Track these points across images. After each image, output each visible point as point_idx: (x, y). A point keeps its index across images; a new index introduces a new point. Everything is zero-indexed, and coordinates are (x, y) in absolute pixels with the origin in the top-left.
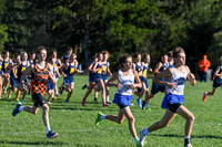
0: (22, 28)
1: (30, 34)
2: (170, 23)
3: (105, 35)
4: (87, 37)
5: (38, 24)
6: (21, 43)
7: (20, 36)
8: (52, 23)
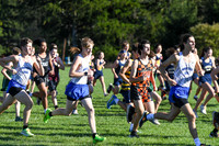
0: (16, 24)
1: (22, 29)
2: (150, 19)
3: (92, 29)
4: (75, 31)
5: (30, 20)
6: (15, 37)
7: (14, 31)
8: (43, 19)
